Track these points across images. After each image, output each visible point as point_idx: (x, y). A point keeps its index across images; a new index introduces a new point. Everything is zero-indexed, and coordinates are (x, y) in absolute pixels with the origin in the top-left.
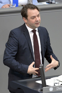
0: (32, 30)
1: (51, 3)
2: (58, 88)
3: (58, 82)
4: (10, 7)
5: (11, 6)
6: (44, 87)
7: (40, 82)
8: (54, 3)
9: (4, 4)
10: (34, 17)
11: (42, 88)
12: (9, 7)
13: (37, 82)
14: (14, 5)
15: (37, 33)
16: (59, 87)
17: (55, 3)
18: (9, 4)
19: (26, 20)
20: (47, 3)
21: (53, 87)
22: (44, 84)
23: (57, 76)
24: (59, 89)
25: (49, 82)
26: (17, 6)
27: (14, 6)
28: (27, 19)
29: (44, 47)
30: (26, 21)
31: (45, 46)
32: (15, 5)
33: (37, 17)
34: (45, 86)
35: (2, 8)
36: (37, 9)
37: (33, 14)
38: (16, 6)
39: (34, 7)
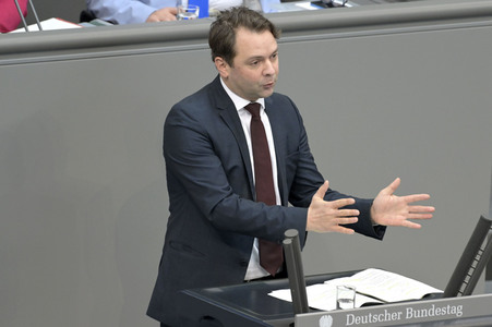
0: (246, 103)
1: (331, 5)
2: (351, 317)
3: (350, 295)
4: (178, 18)
5: (181, 15)
6: (298, 315)
7: (285, 295)
8: (340, 6)
9: (155, 7)
10: (259, 60)
11: (294, 316)
12: (174, 18)
13: (275, 294)
14: (194, 11)
15: (264, 118)
16: (356, 313)
17: (343, 6)
18: (173, 7)
19: (228, 67)
20: (313, 3)
21: (331, 314)
22: (301, 303)
23: (350, 274)
24: (355, 320)
25: (318, 296)
26: (204, 13)
27: (193, 16)
28: (231, 65)
29: (288, 166)
30: (226, 71)
31: (290, 163)
32: (197, 13)
33: (268, 62)
34: (305, 312)
35: (149, 20)
36: (272, 29)
37: (258, 48)
38: (200, 16)
39: (261, 22)
